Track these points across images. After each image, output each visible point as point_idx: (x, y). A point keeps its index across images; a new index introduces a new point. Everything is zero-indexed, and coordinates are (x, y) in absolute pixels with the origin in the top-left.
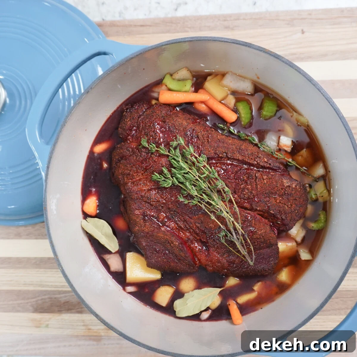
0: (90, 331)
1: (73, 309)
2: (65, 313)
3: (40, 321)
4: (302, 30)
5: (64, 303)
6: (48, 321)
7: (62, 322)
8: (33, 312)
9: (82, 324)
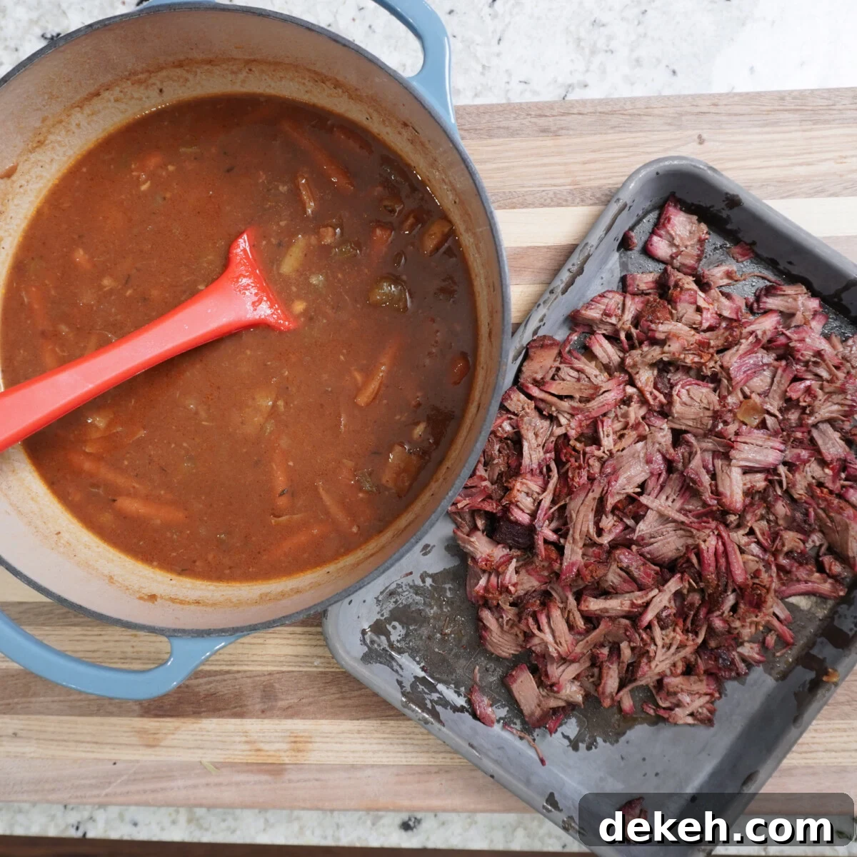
0: (258, 753)
1: (225, 709)
2: (207, 717)
3: (155, 734)
4: (700, 137)
5: (207, 696)
6: (173, 734)
7: (203, 735)
8: (142, 716)
9: (244, 739)
